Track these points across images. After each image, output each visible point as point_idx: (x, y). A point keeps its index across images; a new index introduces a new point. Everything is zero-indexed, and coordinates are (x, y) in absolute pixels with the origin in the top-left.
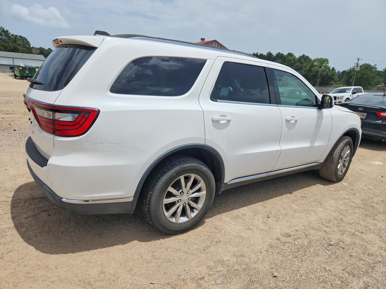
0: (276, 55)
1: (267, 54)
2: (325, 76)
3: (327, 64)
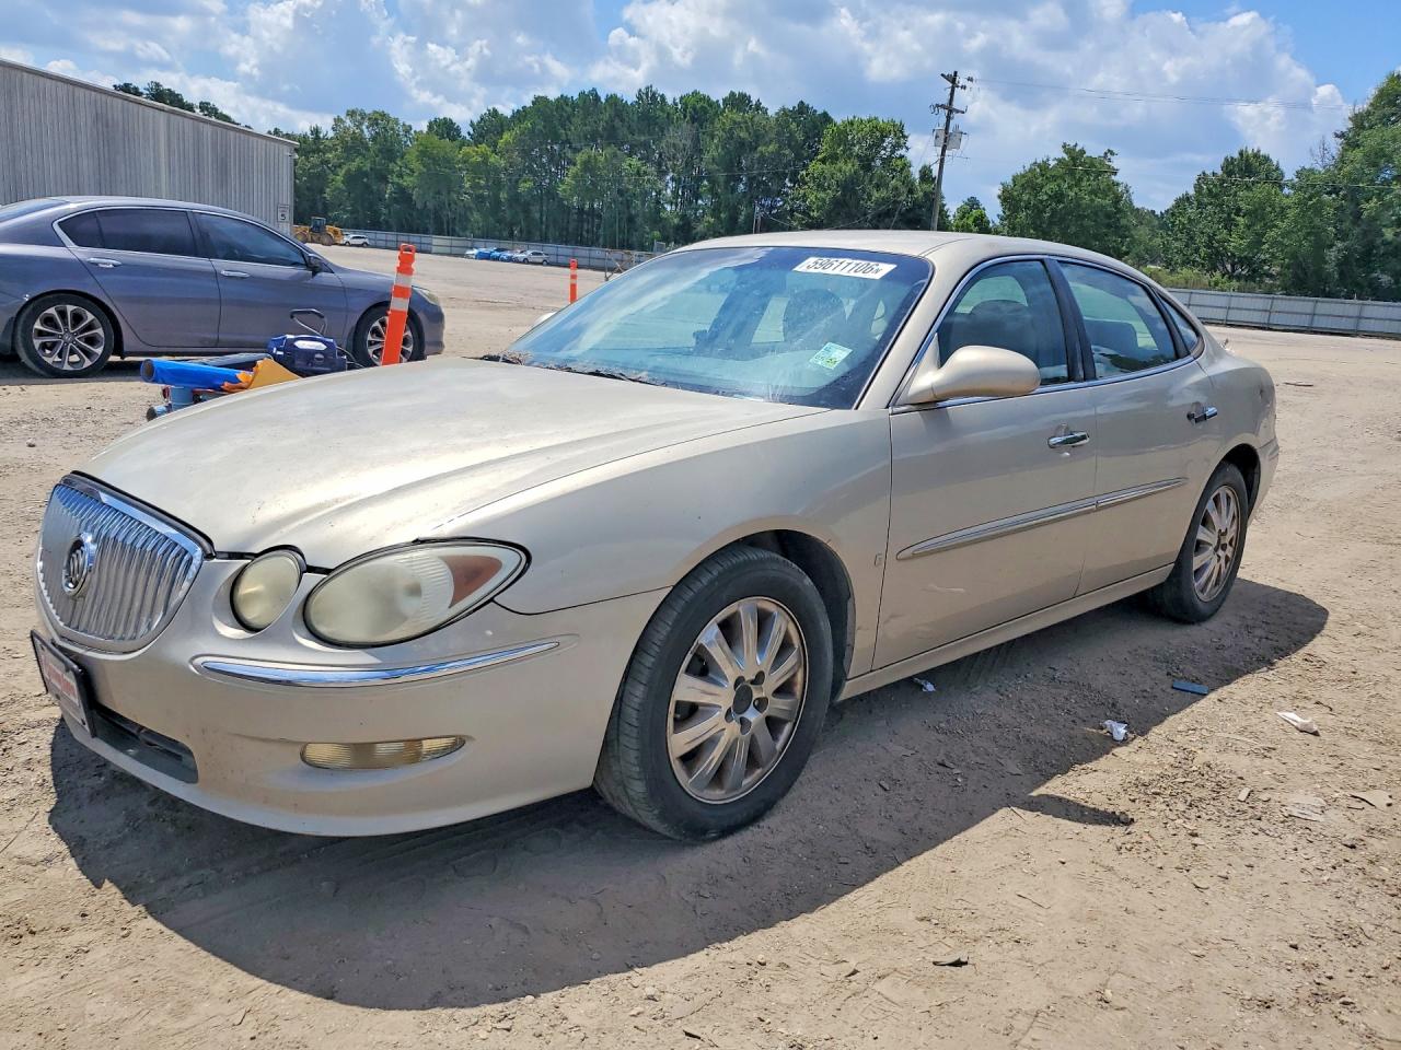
0: (678, 101)
1: (640, 98)
3: (897, 146)
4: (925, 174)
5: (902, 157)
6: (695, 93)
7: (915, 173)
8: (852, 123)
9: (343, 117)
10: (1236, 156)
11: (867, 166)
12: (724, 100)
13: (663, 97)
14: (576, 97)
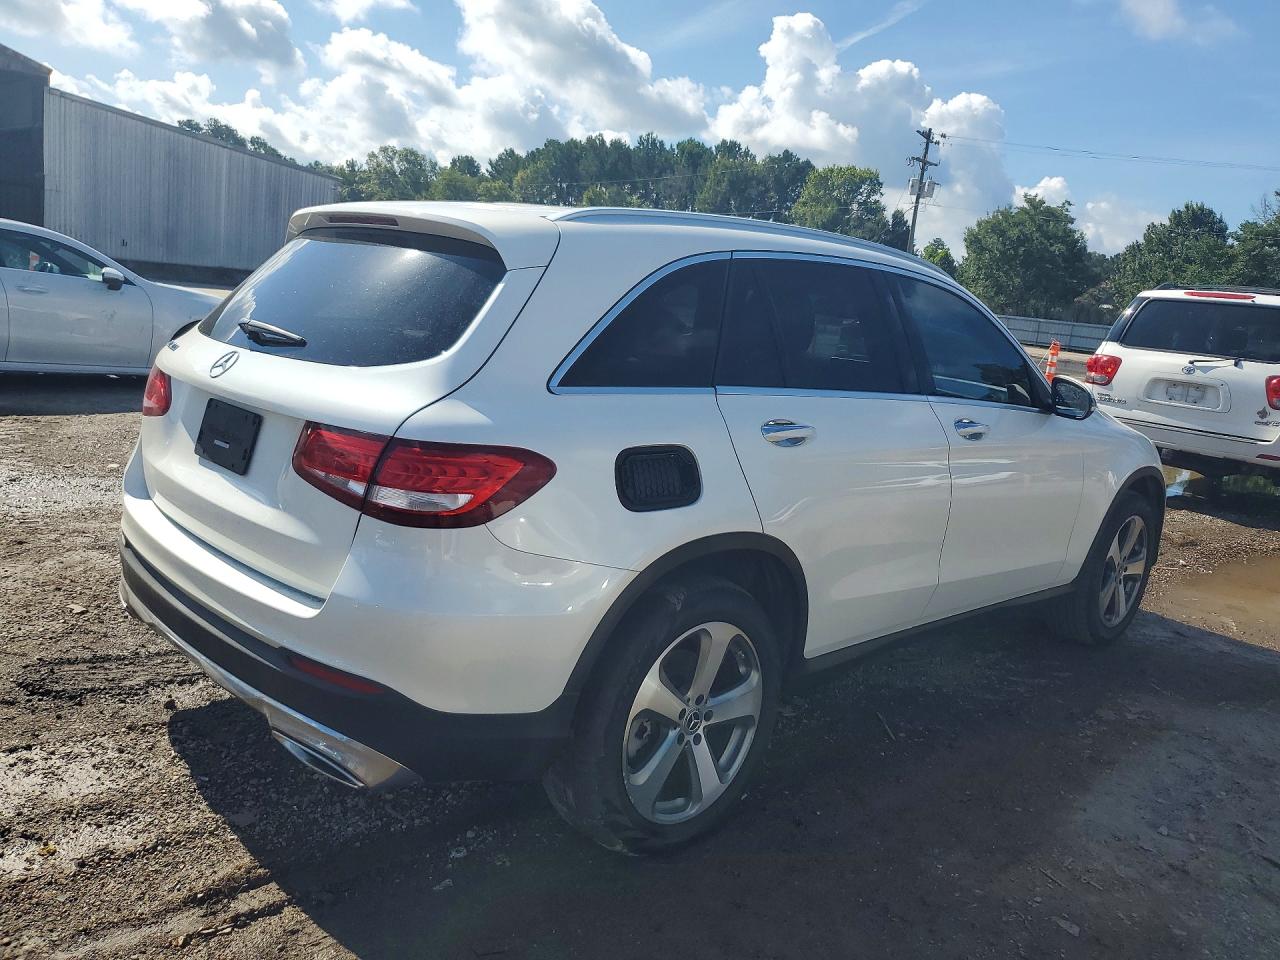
0: (675, 147)
1: (641, 143)
3: (873, 191)
4: (898, 217)
5: (876, 202)
6: (691, 141)
7: (888, 215)
8: (832, 171)
9: (376, 152)
10: (1183, 209)
11: (844, 209)
12: (717, 147)
13: (662, 143)
14: (584, 141)
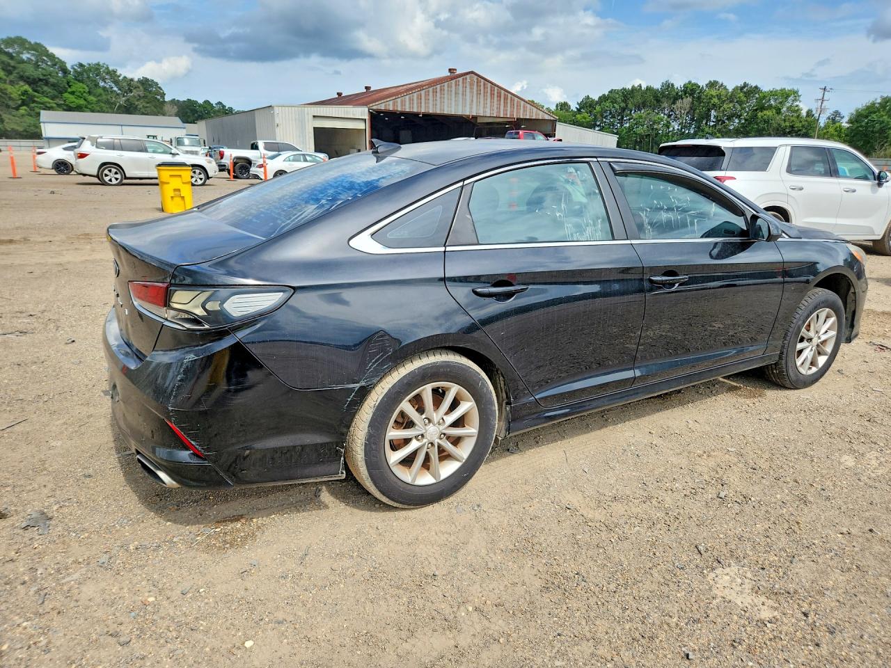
2: (788, 130)
3: (795, 101)
4: (809, 113)
5: (797, 106)
6: (690, 82)
7: (804, 113)
8: (771, 92)
11: (779, 111)
12: (707, 85)
13: (673, 85)
14: (630, 88)
